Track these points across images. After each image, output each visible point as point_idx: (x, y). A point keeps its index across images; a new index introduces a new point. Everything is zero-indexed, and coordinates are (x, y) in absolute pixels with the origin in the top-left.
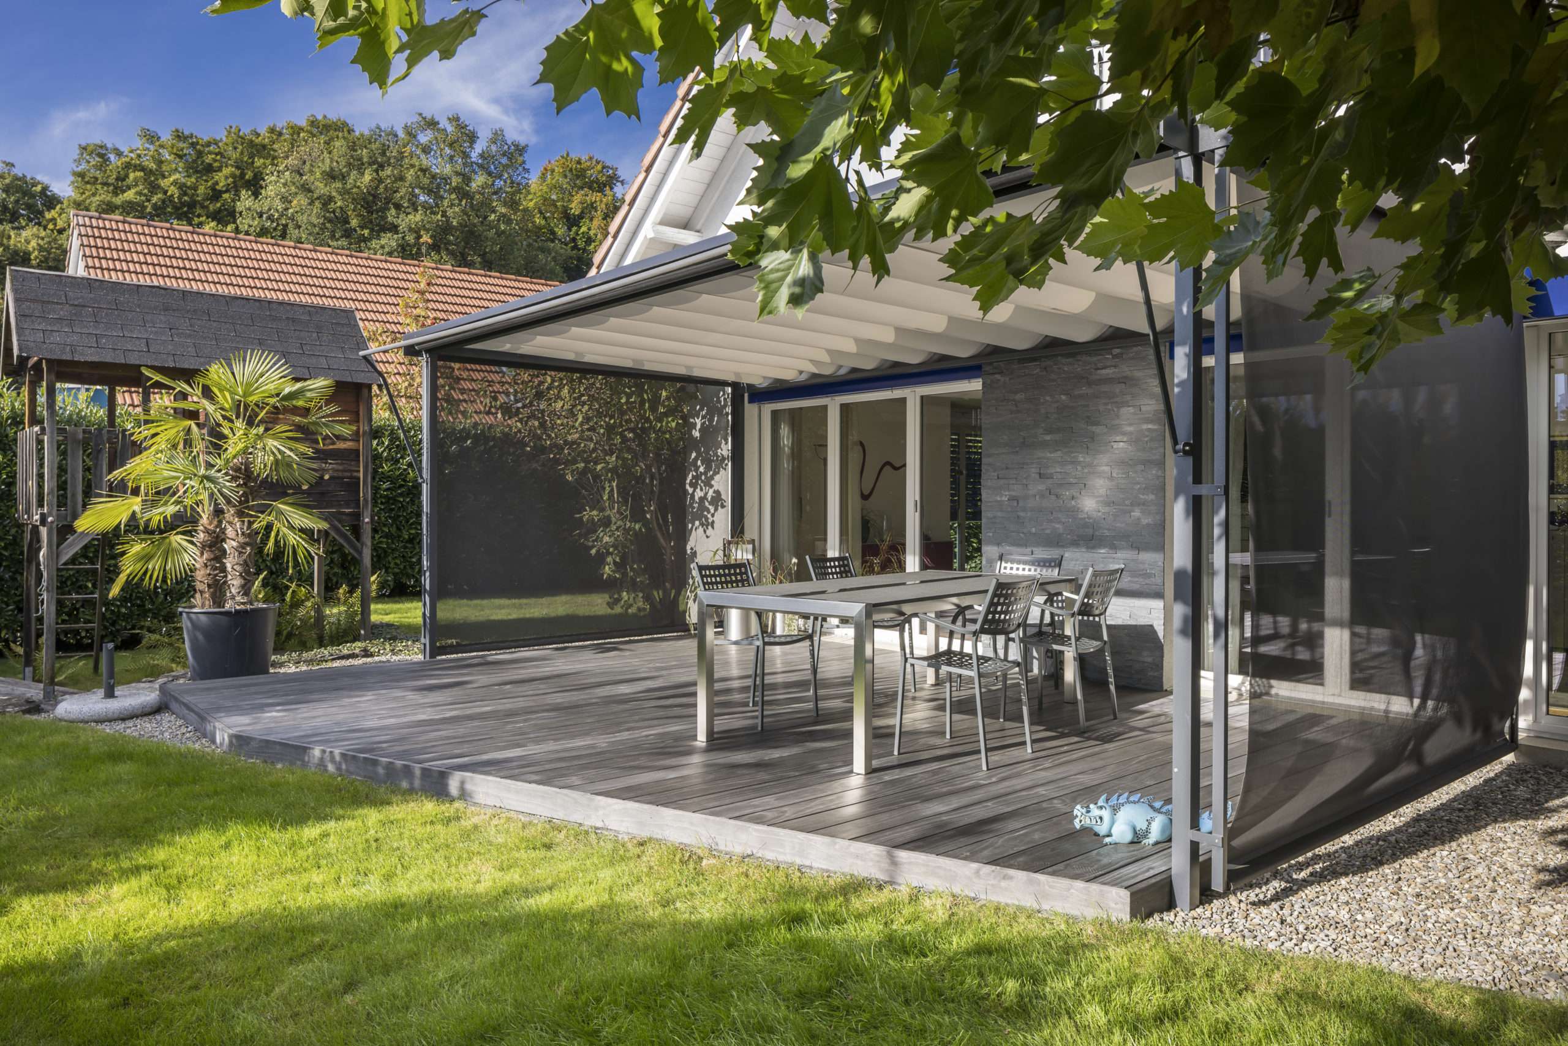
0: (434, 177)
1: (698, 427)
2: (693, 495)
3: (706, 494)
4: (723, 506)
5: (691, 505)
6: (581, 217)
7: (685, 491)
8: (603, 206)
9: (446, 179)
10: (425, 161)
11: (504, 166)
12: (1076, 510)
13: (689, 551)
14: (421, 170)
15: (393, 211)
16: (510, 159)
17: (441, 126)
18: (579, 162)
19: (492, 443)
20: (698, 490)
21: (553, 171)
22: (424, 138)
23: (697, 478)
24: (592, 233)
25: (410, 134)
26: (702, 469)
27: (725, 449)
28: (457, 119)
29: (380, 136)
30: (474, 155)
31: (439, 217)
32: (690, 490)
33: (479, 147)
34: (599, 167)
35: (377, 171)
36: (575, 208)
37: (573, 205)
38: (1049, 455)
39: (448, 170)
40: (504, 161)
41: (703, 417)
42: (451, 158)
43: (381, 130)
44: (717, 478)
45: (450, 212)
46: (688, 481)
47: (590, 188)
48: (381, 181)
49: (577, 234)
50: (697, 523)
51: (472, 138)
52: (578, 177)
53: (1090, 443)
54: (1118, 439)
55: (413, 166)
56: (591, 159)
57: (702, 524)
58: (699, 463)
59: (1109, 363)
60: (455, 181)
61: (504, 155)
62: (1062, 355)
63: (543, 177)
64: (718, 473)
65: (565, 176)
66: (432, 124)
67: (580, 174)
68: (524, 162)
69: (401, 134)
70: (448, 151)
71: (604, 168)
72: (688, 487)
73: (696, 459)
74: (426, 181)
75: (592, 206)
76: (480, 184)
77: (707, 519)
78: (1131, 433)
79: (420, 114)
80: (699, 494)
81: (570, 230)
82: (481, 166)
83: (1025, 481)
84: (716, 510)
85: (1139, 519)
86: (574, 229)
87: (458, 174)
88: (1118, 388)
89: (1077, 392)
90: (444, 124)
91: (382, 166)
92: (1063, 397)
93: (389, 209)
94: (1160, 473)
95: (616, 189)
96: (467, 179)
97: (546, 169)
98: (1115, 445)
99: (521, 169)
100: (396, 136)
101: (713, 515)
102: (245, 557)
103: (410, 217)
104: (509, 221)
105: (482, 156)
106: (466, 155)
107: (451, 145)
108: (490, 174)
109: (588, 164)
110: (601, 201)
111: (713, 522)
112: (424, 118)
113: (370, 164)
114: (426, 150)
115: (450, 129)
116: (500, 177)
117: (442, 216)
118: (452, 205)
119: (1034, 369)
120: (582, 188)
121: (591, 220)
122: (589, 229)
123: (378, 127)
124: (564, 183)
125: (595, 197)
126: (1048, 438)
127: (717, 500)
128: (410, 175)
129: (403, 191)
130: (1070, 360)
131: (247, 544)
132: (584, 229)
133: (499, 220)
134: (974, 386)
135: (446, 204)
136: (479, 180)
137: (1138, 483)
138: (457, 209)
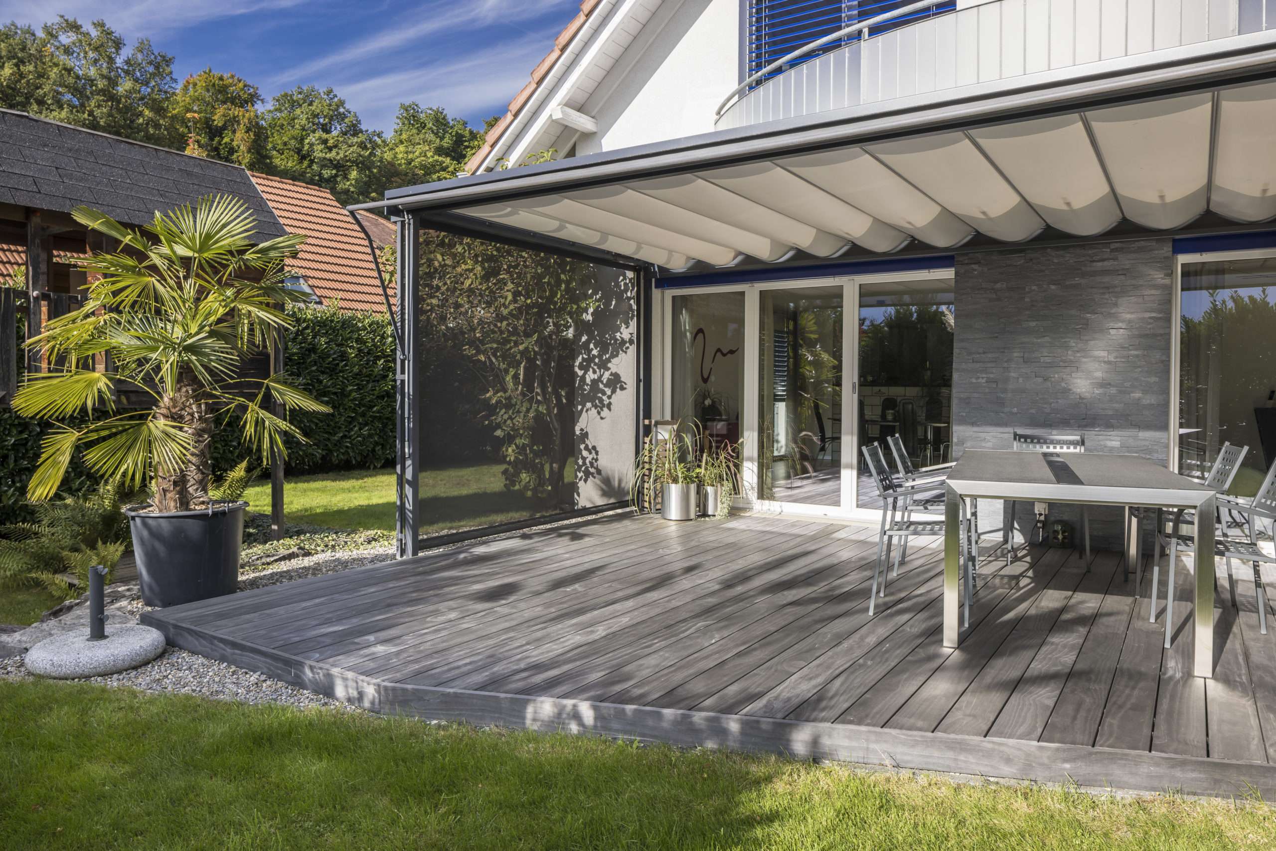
0: (78, 77)
1: (591, 310)
2: (583, 378)
3: (601, 376)
4: (622, 388)
5: (581, 387)
6: (224, 127)
7: (574, 374)
8: (246, 121)
9: (92, 81)
10: (70, 62)
11: (151, 74)
12: (1066, 391)
13: (578, 432)
14: (65, 69)
15: (35, 107)
16: (157, 67)
17: (84, 29)
18: (221, 79)
19: (304, 325)
20: (590, 372)
21: (195, 85)
22: (67, 38)
23: (590, 360)
24: (235, 143)
25: (51, 34)
26: (595, 352)
27: (627, 331)
28: (103, 25)
29: (16, 33)
30: (119, 61)
31: (86, 116)
32: (580, 373)
33: (126, 52)
34: (241, 85)
35: (17, 65)
36: (218, 120)
37: (216, 117)
38: (1035, 340)
39: (93, 72)
40: (151, 69)
41: (597, 301)
42: (96, 61)
43: (16, 28)
44: (614, 361)
45: (97, 112)
46: (577, 364)
47: (233, 103)
48: (22, 76)
49: (220, 144)
50: (589, 405)
51: (118, 44)
52: (220, 92)
53: (1083, 329)
54: (1116, 326)
55: (56, 65)
56: (233, 77)
57: (596, 407)
58: (592, 346)
59: (1106, 256)
60: (101, 84)
61: (150, 63)
62: (1051, 248)
63: (186, 89)
64: (617, 356)
65: (208, 91)
66: (74, 27)
67: (223, 89)
68: (171, 73)
69: (41, 34)
70: (91, 55)
71: (245, 86)
72: (577, 369)
73: (588, 342)
74: (71, 80)
75: (235, 120)
76: (127, 88)
77: (601, 401)
78: (1130, 321)
79: (62, 17)
80: (590, 376)
81: (212, 139)
82: (127, 72)
83: (1005, 365)
84: (614, 392)
85: (1139, 399)
86: (217, 139)
87: (103, 76)
88: (1117, 280)
89: (1068, 283)
90: (87, 27)
91: (22, 61)
92: (1053, 287)
93: (31, 104)
94: (1164, 358)
95: (256, 106)
96: (113, 82)
97: (188, 82)
98: (1113, 332)
99: (168, 78)
100: (33, 35)
101: (609, 397)
102: (202, 445)
103: (54, 113)
104: (157, 126)
105: (128, 62)
106: (111, 60)
107: (96, 49)
108: (136, 80)
109: (231, 81)
110: (244, 116)
111: (610, 404)
112: (67, 21)
113: (9, 59)
114: (67, 51)
115: (94, 33)
116: (147, 84)
117: (89, 115)
118: (99, 106)
119: (1018, 260)
120: (224, 103)
121: (234, 132)
122: (232, 140)
123: (13, 24)
124: (208, 96)
125: (237, 111)
126: (1033, 324)
127: (616, 382)
128: (54, 73)
129: (46, 88)
130: (1061, 252)
131: (204, 430)
132: (226, 140)
133: (147, 124)
134: (947, 274)
135: (93, 104)
136: (125, 86)
137: (1139, 367)
138: (105, 110)
